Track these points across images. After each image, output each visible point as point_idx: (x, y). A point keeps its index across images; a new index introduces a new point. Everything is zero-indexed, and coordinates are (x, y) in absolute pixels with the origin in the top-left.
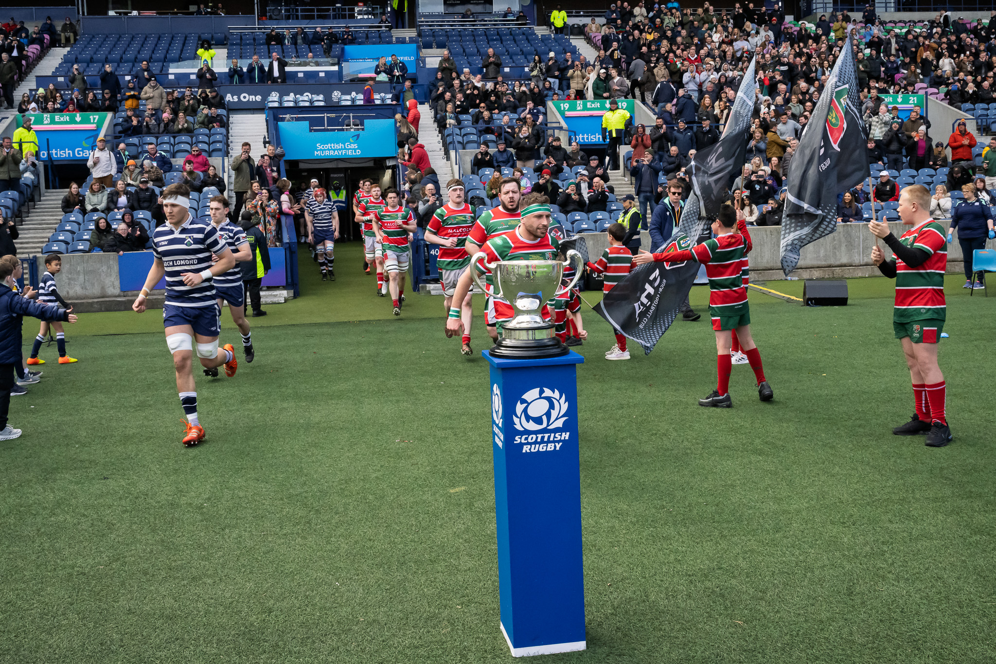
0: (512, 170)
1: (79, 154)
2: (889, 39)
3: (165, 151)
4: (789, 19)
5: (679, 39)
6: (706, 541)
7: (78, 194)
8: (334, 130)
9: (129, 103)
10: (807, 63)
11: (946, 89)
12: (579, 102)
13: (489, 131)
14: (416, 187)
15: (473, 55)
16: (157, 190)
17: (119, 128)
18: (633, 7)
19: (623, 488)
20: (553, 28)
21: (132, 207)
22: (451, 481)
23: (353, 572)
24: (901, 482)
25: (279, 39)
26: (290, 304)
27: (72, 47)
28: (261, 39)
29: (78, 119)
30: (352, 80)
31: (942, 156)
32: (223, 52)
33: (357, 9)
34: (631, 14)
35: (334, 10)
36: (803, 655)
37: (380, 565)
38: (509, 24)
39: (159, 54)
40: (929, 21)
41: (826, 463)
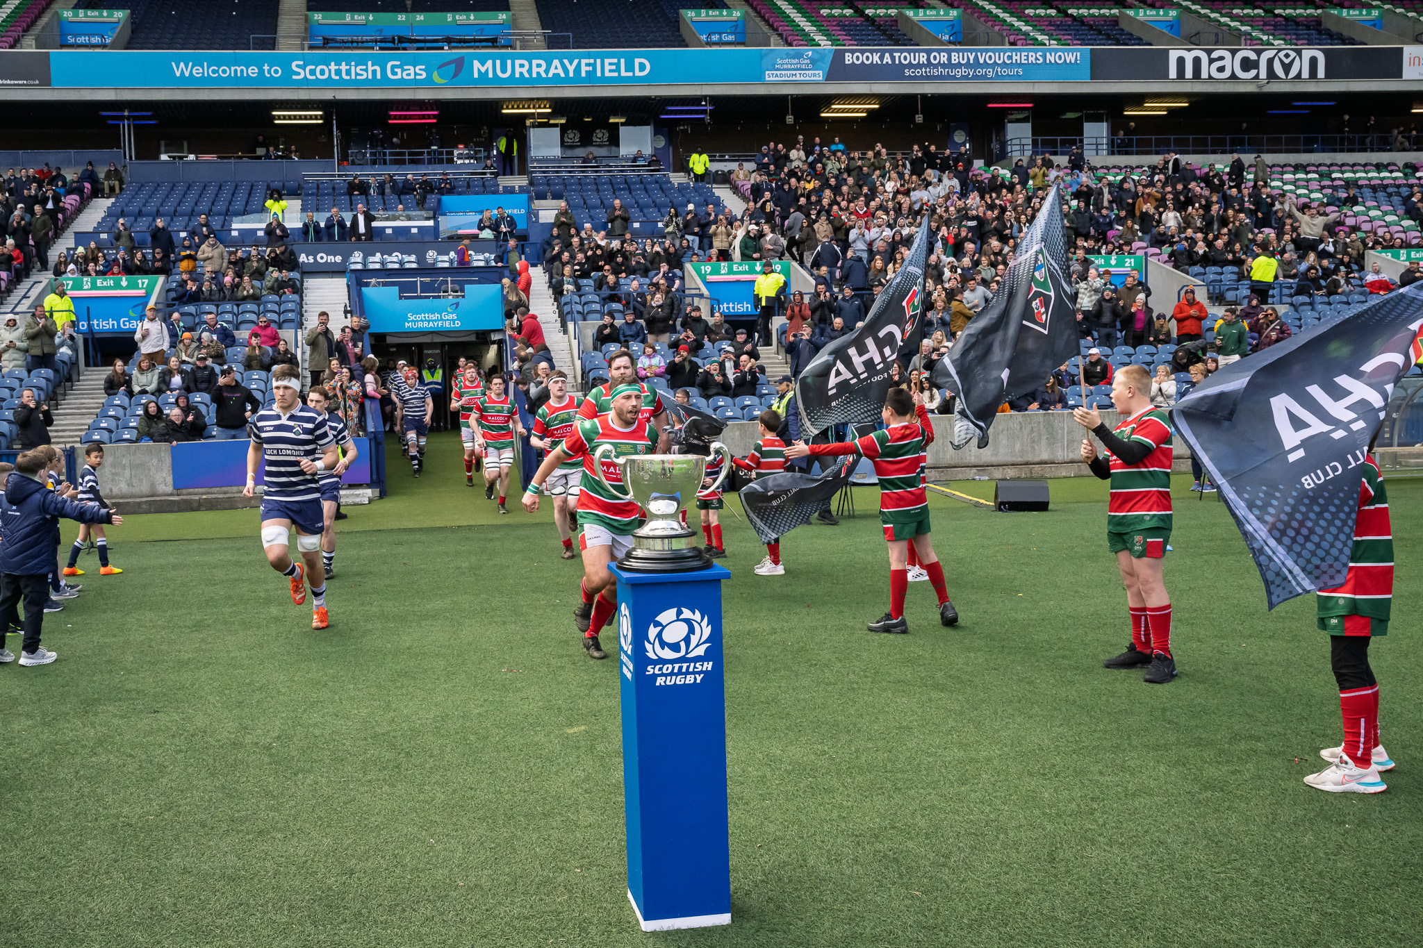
0: (642, 345)
1: (124, 324)
2: (1101, 188)
3: (227, 322)
4: (978, 164)
5: (845, 189)
6: (877, 795)
7: (124, 373)
8: (428, 297)
9: (184, 265)
10: (1000, 218)
11: (1170, 249)
12: (723, 264)
13: (614, 298)
14: (527, 366)
15: (595, 207)
16: (217, 369)
17: (173, 295)
18: (789, 150)
19: (776, 730)
20: (692, 175)
21: (187, 389)
22: (568, 719)
23: (450, 827)
24: (1114, 725)
25: (363, 188)
26: (374, 506)
27: (117, 198)
28: (342, 188)
29: (124, 283)
30: (450, 238)
31: (1165, 330)
32: (297, 204)
33: (456, 152)
34: (787, 158)
35: (429, 153)
36: (995, 934)
37: (482, 819)
38: (639, 171)
39: (221, 206)
40: (1149, 167)
41: (1023, 701)
